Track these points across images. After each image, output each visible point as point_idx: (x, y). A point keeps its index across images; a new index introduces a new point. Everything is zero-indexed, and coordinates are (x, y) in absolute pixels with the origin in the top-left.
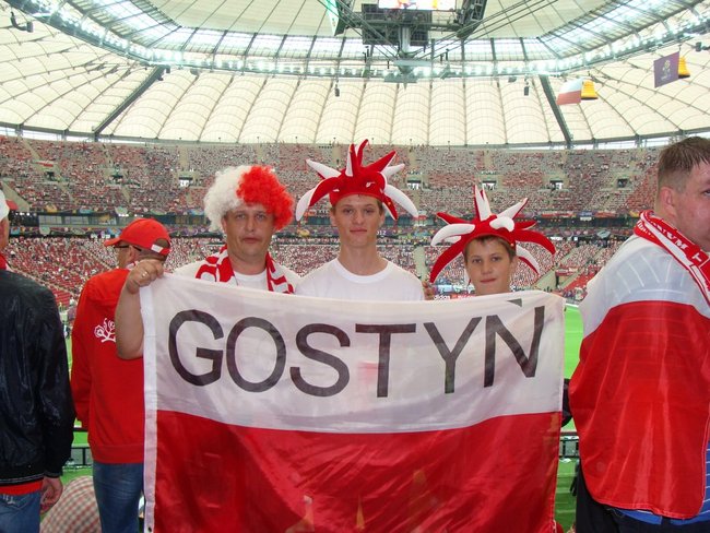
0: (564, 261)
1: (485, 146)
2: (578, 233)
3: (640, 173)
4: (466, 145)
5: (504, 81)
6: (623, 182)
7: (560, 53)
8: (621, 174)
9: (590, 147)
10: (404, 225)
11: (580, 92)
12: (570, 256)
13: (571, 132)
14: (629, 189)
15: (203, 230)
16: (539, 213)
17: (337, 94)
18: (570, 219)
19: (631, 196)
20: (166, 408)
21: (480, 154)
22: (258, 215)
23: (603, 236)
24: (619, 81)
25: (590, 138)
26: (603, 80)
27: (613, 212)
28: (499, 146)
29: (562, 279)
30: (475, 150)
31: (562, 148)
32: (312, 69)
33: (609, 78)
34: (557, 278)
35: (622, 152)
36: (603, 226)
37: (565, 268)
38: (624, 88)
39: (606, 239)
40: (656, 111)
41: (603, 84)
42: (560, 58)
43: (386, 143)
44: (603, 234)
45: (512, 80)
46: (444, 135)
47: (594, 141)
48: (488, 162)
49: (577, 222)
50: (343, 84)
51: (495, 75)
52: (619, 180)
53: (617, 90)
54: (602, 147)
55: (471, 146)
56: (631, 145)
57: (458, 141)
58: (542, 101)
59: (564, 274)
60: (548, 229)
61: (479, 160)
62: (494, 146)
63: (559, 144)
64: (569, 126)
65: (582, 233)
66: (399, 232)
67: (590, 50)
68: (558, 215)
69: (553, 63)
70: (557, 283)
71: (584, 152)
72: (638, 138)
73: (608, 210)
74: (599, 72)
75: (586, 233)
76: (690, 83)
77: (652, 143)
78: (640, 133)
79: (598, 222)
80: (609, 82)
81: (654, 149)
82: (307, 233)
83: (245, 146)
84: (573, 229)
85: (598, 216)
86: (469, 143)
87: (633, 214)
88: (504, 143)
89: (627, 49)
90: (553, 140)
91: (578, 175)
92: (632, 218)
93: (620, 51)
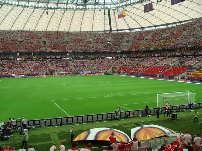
0: (114, 64)
1: (86, 32)
3: (133, 39)
4: (80, 32)
7: (115, 3)
8: (127, 39)
9: (116, 32)
10: (65, 55)
12: (116, 62)
13: (112, 27)
14: (131, 43)
15: (3, 57)
16: (105, 50)
17: (47, 13)
18: (114, 52)
19: (131, 45)
24: (129, 12)
25: (116, 29)
27: (127, 50)
28: (91, 32)
29: (114, 69)
30: (84, 33)
31: (109, 32)
32: (40, 6)
33: (127, 11)
34: (113, 69)
35: (126, 33)
36: (124, 54)
37: (115, 66)
40: (136, 21)
42: (114, 4)
43: (56, 31)
44: (124, 56)
45: (100, 11)
46: (75, 28)
47: (117, 30)
48: (88, 36)
51: (95, 9)
52: (127, 41)
54: (119, 32)
56: (128, 31)
57: (78, 30)
61: (85, 35)
62: (89, 32)
64: (112, 25)
65: (118, 56)
66: (64, 57)
67: (124, 2)
68: (111, 51)
69: (112, 6)
71: (115, 33)
72: (130, 29)
73: (125, 49)
74: (124, 9)
75: (119, 56)
78: (130, 28)
79: (123, 53)
81: (135, 32)
82: (36, 57)
83: (13, 31)
84: (115, 55)
85: (122, 51)
86: (81, 31)
87: (133, 50)
88: (91, 31)
89: (135, 2)
90: (106, 30)
91: (115, 40)
92: (132, 51)
93: (133, 2)
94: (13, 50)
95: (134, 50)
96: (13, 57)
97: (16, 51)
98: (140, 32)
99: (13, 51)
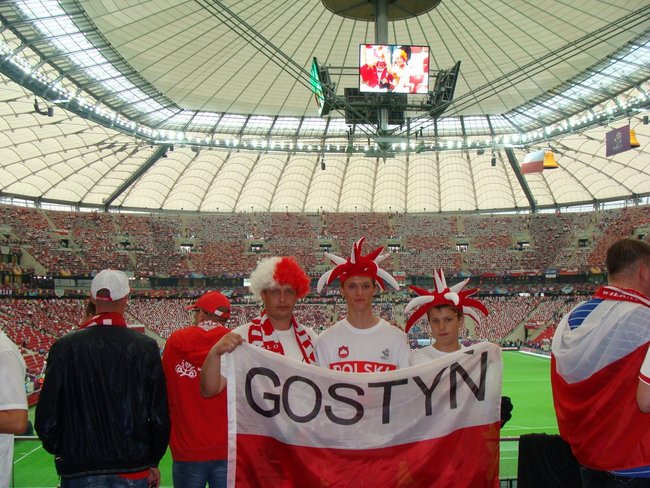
0: (532, 315)
1: (457, 212)
2: (544, 289)
3: (599, 234)
4: (440, 212)
5: (473, 154)
6: (583, 242)
7: (522, 128)
8: (582, 235)
9: (552, 211)
11: (542, 162)
12: (537, 311)
13: (535, 198)
14: (590, 249)
16: (508, 272)
17: (323, 167)
18: (537, 277)
19: (592, 255)
20: (242, 432)
21: (453, 219)
22: (287, 291)
23: (567, 292)
24: (576, 152)
25: (553, 203)
26: (562, 151)
27: (576, 270)
28: (471, 212)
29: (530, 332)
30: (448, 216)
31: (527, 212)
32: (300, 145)
33: (568, 149)
34: (526, 331)
35: (582, 215)
36: (567, 282)
37: (533, 322)
38: (581, 157)
39: (569, 294)
40: (611, 177)
41: (562, 154)
42: (523, 132)
43: (368, 211)
44: (567, 289)
45: (480, 153)
46: (421, 203)
47: (556, 206)
48: (460, 227)
49: (542, 280)
50: (329, 159)
51: (465, 148)
52: (580, 241)
53: (575, 160)
54: (563, 210)
55: (444, 213)
56: (590, 208)
57: (433, 208)
58: (508, 170)
59: (532, 327)
60: (517, 287)
61: (452, 224)
62: (466, 212)
63: (525, 208)
64: (533, 192)
65: (548, 289)
67: (549, 125)
68: (525, 273)
69: (516, 137)
70: (527, 336)
71: (547, 216)
72: (596, 202)
73: (571, 267)
74: (558, 143)
75: (551, 289)
76: (641, 151)
77: (609, 206)
78: (597, 197)
79: (563, 279)
80: (568, 153)
81: (611, 211)
83: (240, 215)
84: (540, 285)
85: (561, 274)
86: (443, 210)
87: (594, 271)
88: (474, 208)
89: (582, 123)
90: (519, 205)
91: (543, 237)
92: (591, 275)
93: (576, 125)
94: (231, 271)
95: (599, 271)
96: (231, 292)
97: (241, 274)
98: (625, 209)
99: (230, 274)
